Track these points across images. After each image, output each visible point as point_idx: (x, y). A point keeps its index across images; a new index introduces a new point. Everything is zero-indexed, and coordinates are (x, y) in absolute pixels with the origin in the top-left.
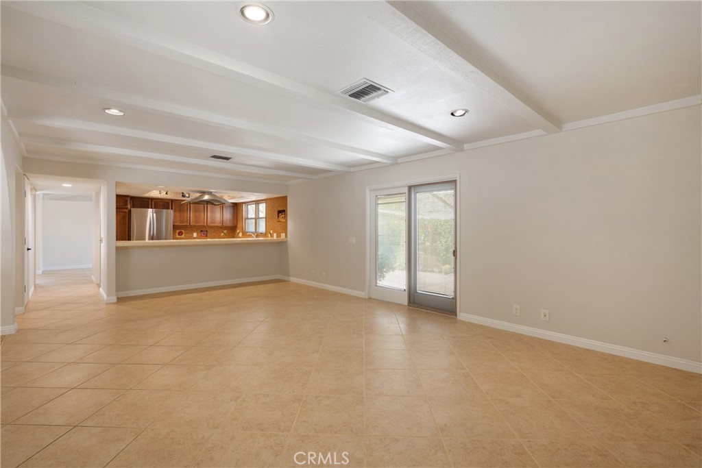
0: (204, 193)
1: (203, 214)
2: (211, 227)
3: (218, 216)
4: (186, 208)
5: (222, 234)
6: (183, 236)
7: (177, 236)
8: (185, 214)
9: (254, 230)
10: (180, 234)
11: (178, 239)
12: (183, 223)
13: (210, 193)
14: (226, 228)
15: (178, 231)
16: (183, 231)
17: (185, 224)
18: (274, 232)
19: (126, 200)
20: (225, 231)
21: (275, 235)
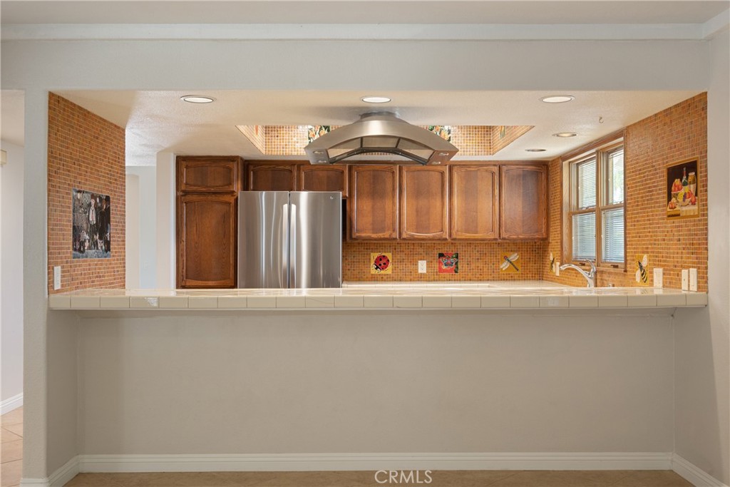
0: (367, 114)
1: (438, 204)
2: (469, 243)
3: (485, 208)
4: (389, 186)
5: (505, 266)
6: (389, 270)
7: (373, 271)
8: (388, 203)
9: (594, 254)
10: (381, 263)
11: (374, 279)
12: (383, 230)
13: (384, 114)
14: (515, 245)
15: (374, 256)
16: (389, 256)
17: (386, 234)
18: (656, 263)
19: (230, 170)
20: (514, 257)
21: (658, 273)
